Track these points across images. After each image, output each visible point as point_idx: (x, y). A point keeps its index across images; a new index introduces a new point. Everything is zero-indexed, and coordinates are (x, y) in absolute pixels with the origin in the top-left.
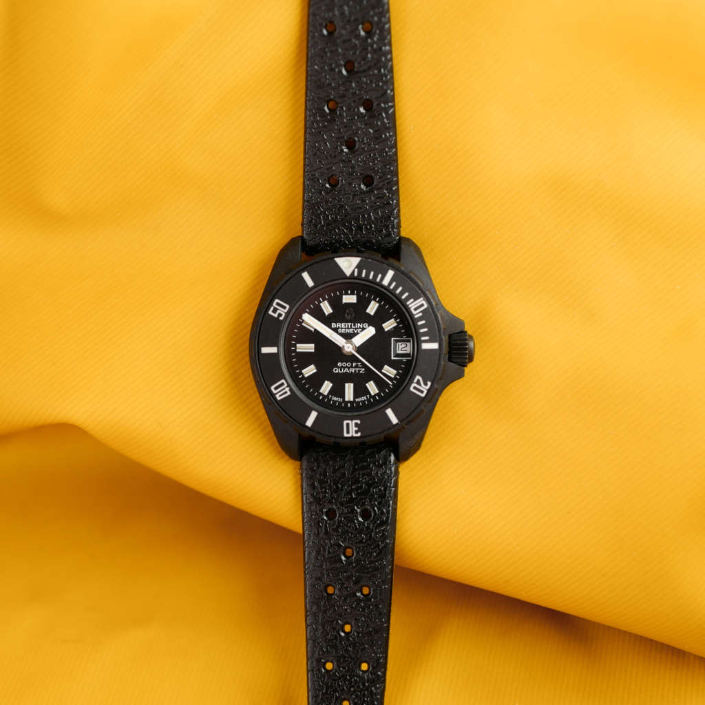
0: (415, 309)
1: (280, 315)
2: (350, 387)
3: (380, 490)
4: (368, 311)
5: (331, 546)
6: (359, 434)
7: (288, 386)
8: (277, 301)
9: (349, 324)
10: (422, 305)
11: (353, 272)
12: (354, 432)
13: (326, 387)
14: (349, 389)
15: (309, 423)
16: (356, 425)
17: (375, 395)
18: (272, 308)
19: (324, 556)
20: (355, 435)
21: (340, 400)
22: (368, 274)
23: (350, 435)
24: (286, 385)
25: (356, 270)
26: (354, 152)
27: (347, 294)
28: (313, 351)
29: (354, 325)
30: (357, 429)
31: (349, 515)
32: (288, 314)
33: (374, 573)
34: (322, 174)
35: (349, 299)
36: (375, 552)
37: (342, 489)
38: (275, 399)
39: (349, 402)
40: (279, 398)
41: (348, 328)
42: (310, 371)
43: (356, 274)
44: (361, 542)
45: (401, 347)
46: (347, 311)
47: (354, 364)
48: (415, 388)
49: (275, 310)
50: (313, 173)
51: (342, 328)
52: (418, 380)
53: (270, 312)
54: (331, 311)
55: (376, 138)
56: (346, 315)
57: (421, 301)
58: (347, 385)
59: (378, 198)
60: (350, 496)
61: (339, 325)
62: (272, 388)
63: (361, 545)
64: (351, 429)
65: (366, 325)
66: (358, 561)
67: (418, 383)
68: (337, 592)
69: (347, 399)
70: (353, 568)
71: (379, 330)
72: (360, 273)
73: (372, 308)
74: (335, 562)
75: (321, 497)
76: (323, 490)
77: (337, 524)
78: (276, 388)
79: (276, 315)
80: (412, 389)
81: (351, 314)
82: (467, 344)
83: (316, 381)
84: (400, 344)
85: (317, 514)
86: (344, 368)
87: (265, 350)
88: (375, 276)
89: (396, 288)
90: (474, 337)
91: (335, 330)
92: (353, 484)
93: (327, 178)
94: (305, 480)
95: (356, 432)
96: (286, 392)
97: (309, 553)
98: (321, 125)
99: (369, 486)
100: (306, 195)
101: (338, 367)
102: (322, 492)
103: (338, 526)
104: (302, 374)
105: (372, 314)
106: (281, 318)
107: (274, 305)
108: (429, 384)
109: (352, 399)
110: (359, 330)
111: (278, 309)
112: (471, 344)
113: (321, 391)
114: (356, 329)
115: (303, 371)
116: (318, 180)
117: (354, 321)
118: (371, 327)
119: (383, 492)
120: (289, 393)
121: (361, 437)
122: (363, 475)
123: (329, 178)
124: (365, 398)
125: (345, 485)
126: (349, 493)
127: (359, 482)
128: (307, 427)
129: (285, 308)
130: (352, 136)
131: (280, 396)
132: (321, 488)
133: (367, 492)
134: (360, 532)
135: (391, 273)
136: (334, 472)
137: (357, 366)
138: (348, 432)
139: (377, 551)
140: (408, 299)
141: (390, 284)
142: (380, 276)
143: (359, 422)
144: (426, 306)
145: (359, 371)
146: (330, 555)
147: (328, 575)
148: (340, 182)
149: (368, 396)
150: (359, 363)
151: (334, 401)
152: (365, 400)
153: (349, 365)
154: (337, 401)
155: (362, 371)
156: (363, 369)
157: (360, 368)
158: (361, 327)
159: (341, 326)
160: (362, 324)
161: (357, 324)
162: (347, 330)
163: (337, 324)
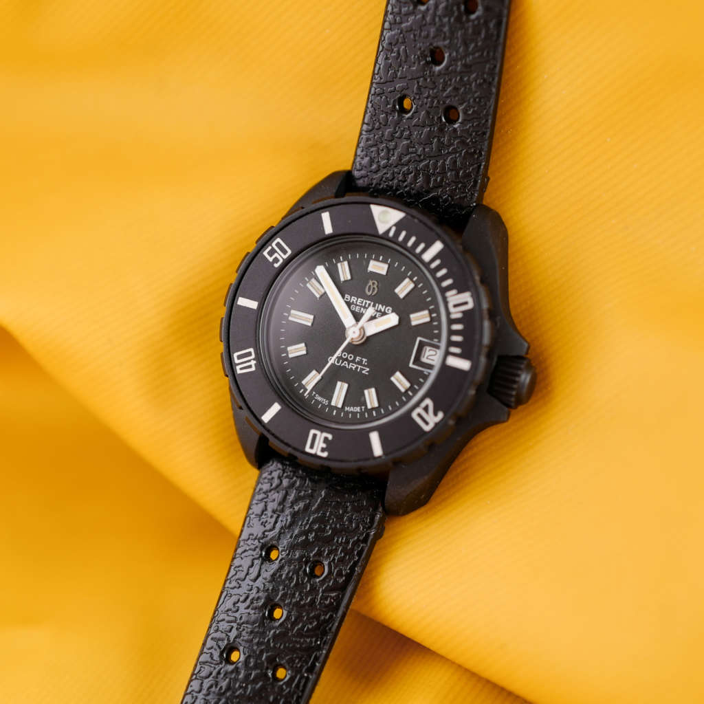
0: (455, 306)
1: (276, 260)
2: (341, 388)
4: (397, 291)
6: (325, 455)
7: (256, 359)
8: (279, 240)
9: (368, 302)
10: (466, 303)
11: (389, 230)
12: (320, 449)
13: (311, 380)
14: (341, 390)
15: (266, 418)
16: (326, 440)
17: (373, 409)
18: (270, 248)
20: (320, 454)
21: (326, 402)
22: (407, 239)
23: (313, 451)
24: (253, 356)
25: (394, 229)
27: (377, 259)
29: (374, 306)
30: (324, 446)
31: (294, 562)
32: (286, 262)
35: (378, 267)
38: (234, 371)
39: (336, 408)
40: (239, 372)
41: (364, 307)
42: (298, 350)
43: (391, 234)
45: (427, 353)
46: (369, 283)
47: (358, 359)
48: (419, 415)
49: (272, 252)
50: (381, 86)
52: (428, 404)
53: (265, 253)
54: (349, 277)
56: (367, 289)
57: (466, 297)
58: (339, 383)
61: (354, 299)
62: (235, 355)
64: (317, 443)
65: (389, 309)
67: (426, 409)
69: (333, 403)
71: (404, 320)
72: (397, 234)
73: (404, 288)
77: (275, 569)
78: (239, 357)
79: (271, 259)
80: (414, 415)
82: (519, 376)
84: (428, 348)
86: (344, 360)
87: (243, 302)
88: (416, 245)
89: (438, 268)
91: (349, 304)
95: (323, 450)
96: (250, 367)
100: (366, 115)
104: (286, 351)
105: (401, 296)
106: (276, 265)
107: (274, 245)
108: (442, 415)
109: (340, 406)
110: (378, 314)
111: (276, 252)
113: (304, 382)
114: (374, 311)
115: (290, 348)
117: (376, 300)
118: (394, 314)
120: (254, 369)
121: (326, 458)
124: (358, 409)
128: (261, 422)
129: (285, 252)
131: (241, 369)
135: (438, 247)
137: (360, 363)
138: (312, 447)
140: (449, 288)
141: (433, 260)
142: (422, 246)
143: (330, 437)
144: (471, 305)
145: (361, 369)
148: (414, 107)
149: (363, 407)
150: (364, 360)
151: (316, 400)
152: (357, 412)
153: (351, 357)
154: (320, 402)
155: (366, 371)
156: (368, 369)
157: (364, 366)
158: (383, 310)
159: (357, 301)
160: (384, 307)
161: (377, 305)
162: (362, 309)
163: (353, 297)
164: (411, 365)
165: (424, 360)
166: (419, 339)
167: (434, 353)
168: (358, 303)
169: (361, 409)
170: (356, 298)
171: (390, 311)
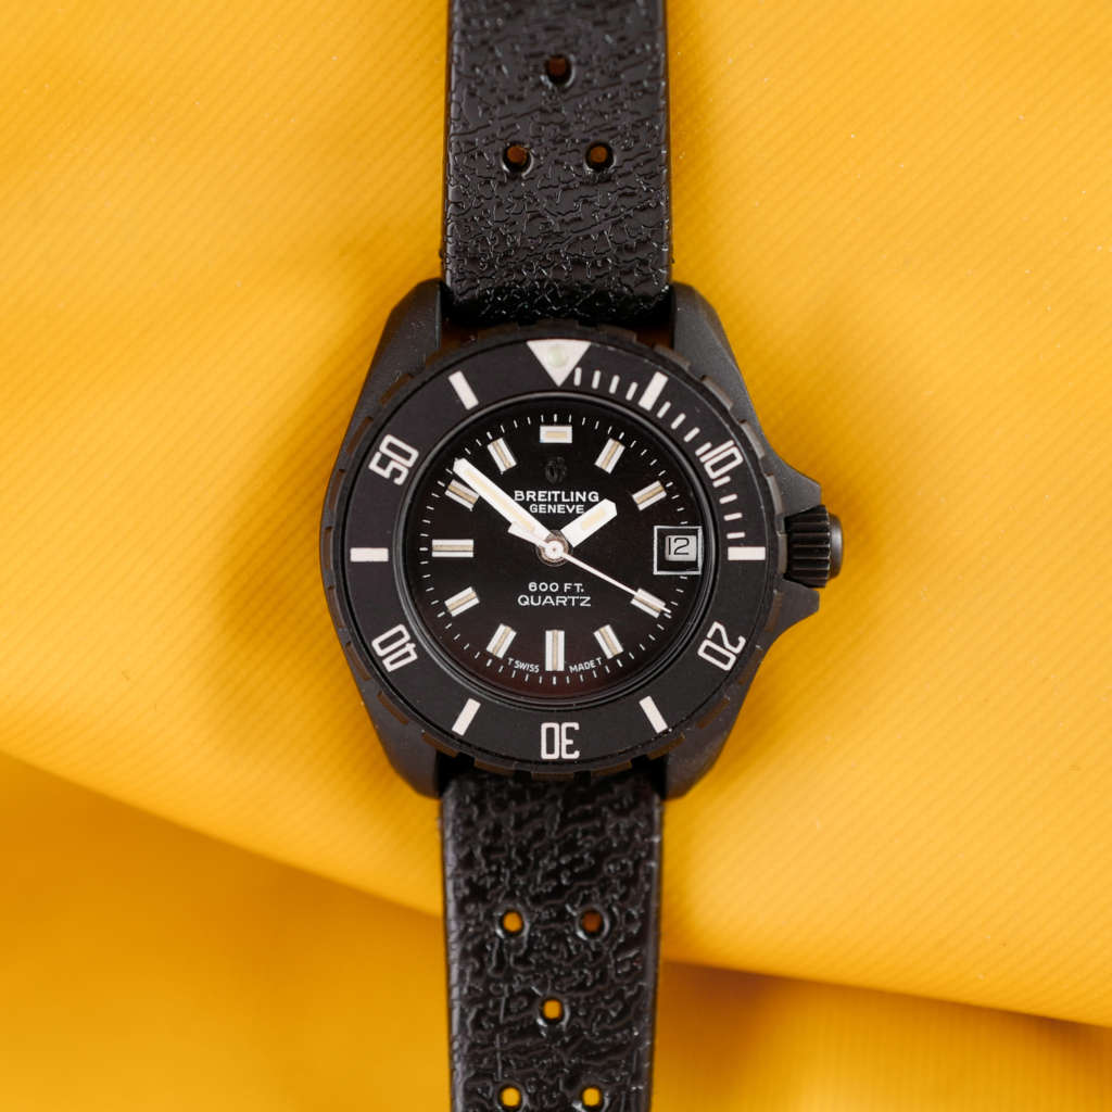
0: (715, 467)
1: (396, 473)
2: (555, 639)
3: (624, 867)
4: (599, 463)
5: (512, 997)
6: (576, 755)
7: (413, 639)
8: (389, 439)
9: (556, 493)
10: (732, 458)
11: (572, 375)
12: (564, 748)
13: (502, 640)
14: (555, 645)
15: (461, 726)
16: (570, 733)
17: (616, 657)
18: (377, 457)
19: (495, 1020)
20: (566, 756)
21: (535, 668)
22: (605, 382)
23: (555, 756)
24: (407, 637)
25: (578, 372)
26: (565, 91)
27: (549, 422)
28: (471, 555)
29: (568, 496)
30: (571, 742)
31: (552, 925)
32: (413, 471)
33: (612, 1058)
34: (491, 140)
35: (556, 434)
36: (614, 1010)
37: (536, 867)
38: (381, 669)
39: (555, 673)
40: (390, 668)
41: (552, 503)
42: (463, 601)
43: (577, 381)
44: (582, 986)
45: (674, 546)
46: (550, 464)
47: (567, 586)
48: (708, 650)
49: (384, 461)
50: (469, 137)
51: (538, 503)
52: (718, 632)
53: (373, 466)
54: (513, 463)
55: (621, 57)
56: (548, 473)
57: (728, 448)
58: (549, 634)
59: (624, 194)
60: (555, 883)
61: (531, 495)
62: (376, 643)
63: (582, 995)
64: (558, 742)
65: (594, 496)
66: (575, 1032)
67: (717, 638)
68: (526, 1101)
69: (549, 667)
70: (565, 1046)
71: (626, 506)
72: (587, 379)
73: (609, 457)
74: (523, 1033)
75: (488, 885)
76: (494, 868)
77: (525, 946)
78: (383, 645)
79: (386, 474)
80: (701, 653)
81: (559, 471)
82: (828, 540)
83: (479, 624)
84: (673, 538)
85: (478, 924)
86: (544, 595)
87: (359, 555)
88: (623, 388)
89: (671, 415)
90: (843, 520)
91: (525, 505)
92: (561, 854)
93: (501, 150)
94: (450, 844)
95: (570, 749)
96: (407, 655)
97: (463, 1015)
98: (487, 23)
99: (600, 856)
100: (451, 189)
101: (529, 594)
102: (491, 873)
103: (529, 951)
104: (445, 608)
105: (609, 469)
106: (399, 481)
107: (383, 448)
108: (742, 641)
109: (561, 668)
110: (579, 508)
111: (390, 459)
112: (837, 537)
113: (490, 649)
114: (570, 504)
115: (448, 603)
116: (481, 154)
117: (568, 485)
118: (606, 501)
119: (631, 872)
120: (414, 657)
121: (578, 761)
122: (585, 833)
123: (506, 150)
124: (591, 664)
125: (544, 855)
126: (555, 874)
127: (577, 849)
128: (454, 736)
129: (407, 456)
130: (564, 52)
131: (392, 663)
132: (489, 864)
133: (592, 872)
134: (580, 964)
135: (659, 382)
136: (519, 825)
137: (572, 592)
138: (550, 750)
139: (620, 1007)
140: (697, 442)
141: (657, 406)
142: (634, 387)
143: (576, 726)
144: (739, 460)
145: (578, 601)
146: (511, 1019)
147: (506, 1064)
148: (533, 159)
149: (598, 659)
150: (578, 585)
151: (519, 670)
152: (591, 669)
153: (554, 587)
154: (525, 672)
155: (585, 602)
156: (588, 598)
157: (580, 594)
158: (584, 500)
159: (536, 497)
160: (585, 493)
161: (572, 493)
162: (550, 506)
163: (528, 493)
164: (656, 572)
165: (672, 557)
166: (656, 528)
167: (685, 542)
168: (540, 499)
169: (596, 663)
170: (534, 493)
171: (597, 499)
